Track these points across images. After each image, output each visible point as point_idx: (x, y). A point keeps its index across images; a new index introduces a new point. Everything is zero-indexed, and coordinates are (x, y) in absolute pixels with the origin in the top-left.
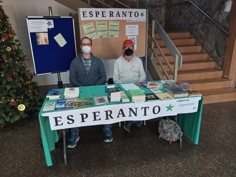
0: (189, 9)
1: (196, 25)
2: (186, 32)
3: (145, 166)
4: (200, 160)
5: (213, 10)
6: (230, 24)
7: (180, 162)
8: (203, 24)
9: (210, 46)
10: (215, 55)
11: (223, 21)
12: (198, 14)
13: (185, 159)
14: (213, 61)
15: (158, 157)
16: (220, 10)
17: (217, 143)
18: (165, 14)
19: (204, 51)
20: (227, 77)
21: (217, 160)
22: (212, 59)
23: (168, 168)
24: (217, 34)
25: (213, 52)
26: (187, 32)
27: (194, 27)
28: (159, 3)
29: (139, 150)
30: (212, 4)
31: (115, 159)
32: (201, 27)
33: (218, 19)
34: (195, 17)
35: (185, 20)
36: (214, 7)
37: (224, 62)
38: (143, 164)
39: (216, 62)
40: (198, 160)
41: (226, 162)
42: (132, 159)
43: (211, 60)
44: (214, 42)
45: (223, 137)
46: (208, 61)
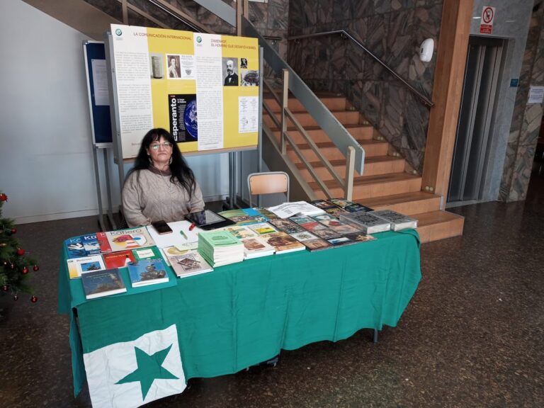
0: (344, 50)
1: (360, 83)
2: (336, 97)
3: (341, 397)
4: (440, 365)
5: (396, 55)
6: (433, 85)
7: (407, 376)
8: (376, 83)
9: (393, 126)
10: (403, 146)
11: (418, 78)
12: (363, 62)
13: (413, 369)
14: (399, 158)
15: (359, 374)
16: (411, 57)
17: (458, 326)
18: (286, 56)
19: (379, 138)
20: (432, 189)
21: (471, 361)
22: (398, 155)
23: (388, 393)
24: (407, 103)
25: (400, 141)
26: (340, 97)
27: (355, 87)
28: (274, 32)
29: (314, 364)
30: (394, 43)
31: (269, 394)
32: (370, 89)
33: (408, 75)
34: (357, 67)
35: (335, 73)
36: (397, 48)
37: (423, 159)
38: (336, 394)
39: (406, 160)
40: (437, 366)
41: (487, 361)
42: (307, 386)
43: (396, 156)
44: (401, 119)
45: (461, 312)
46: (388, 158)
